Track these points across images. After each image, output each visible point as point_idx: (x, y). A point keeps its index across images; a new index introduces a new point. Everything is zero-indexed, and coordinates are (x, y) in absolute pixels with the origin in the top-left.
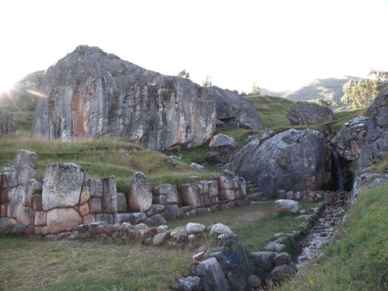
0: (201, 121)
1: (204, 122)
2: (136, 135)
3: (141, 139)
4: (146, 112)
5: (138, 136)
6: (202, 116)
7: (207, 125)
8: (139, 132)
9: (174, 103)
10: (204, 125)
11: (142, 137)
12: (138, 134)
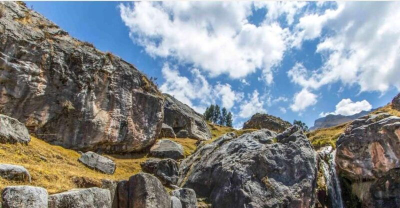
0: (143, 119)
1: (147, 121)
2: (37, 119)
3: (44, 126)
4: (58, 88)
5: (40, 122)
6: (146, 113)
7: (150, 126)
8: (42, 114)
9: (107, 88)
10: (147, 124)
11: (46, 124)
12: (41, 119)
